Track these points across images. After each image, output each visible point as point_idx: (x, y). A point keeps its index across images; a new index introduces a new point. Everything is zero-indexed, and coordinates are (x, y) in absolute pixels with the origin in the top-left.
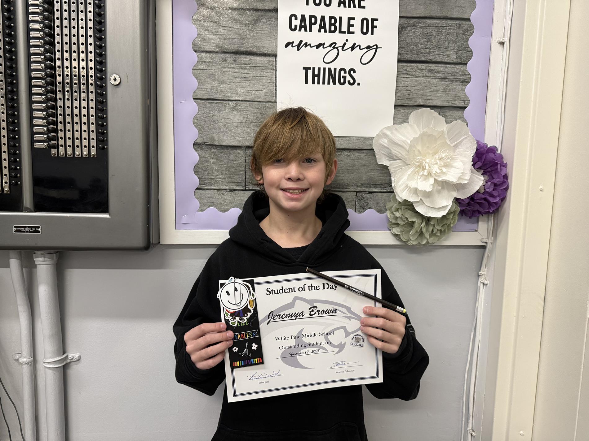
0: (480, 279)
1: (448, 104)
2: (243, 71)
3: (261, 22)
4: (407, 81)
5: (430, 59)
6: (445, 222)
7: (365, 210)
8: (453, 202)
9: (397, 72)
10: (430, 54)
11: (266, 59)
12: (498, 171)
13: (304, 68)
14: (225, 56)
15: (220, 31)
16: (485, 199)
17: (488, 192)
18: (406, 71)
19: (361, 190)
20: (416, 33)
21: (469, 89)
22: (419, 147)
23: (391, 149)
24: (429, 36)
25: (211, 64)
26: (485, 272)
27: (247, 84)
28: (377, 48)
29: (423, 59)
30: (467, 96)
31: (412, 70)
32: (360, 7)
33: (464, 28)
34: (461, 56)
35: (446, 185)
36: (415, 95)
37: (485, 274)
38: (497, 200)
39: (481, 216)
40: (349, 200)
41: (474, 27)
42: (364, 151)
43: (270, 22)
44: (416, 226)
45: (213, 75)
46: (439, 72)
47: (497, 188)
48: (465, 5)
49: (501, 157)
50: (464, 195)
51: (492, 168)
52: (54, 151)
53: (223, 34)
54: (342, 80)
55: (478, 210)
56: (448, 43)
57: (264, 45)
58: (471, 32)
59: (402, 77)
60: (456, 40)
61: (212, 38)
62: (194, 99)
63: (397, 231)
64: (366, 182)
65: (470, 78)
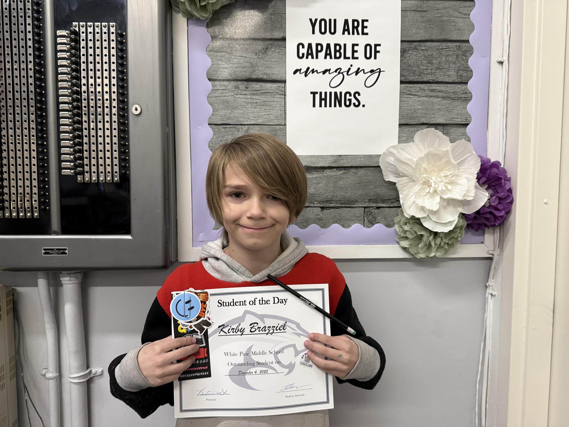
0: (488, 290)
1: (450, 121)
2: (254, 97)
3: (270, 51)
4: (410, 100)
5: (432, 80)
6: (453, 235)
7: (373, 224)
8: (459, 217)
9: (400, 92)
10: (431, 75)
11: (275, 85)
12: (502, 186)
13: (311, 93)
14: (237, 83)
15: (232, 61)
16: (491, 213)
17: (493, 206)
18: (410, 91)
19: (369, 206)
20: (418, 55)
21: (471, 107)
22: (425, 165)
23: (397, 167)
24: (430, 58)
25: (225, 91)
26: (493, 283)
27: (258, 110)
28: (380, 72)
29: (425, 79)
30: (469, 113)
31: (414, 90)
32: (363, 33)
33: (464, 49)
34: (461, 76)
35: (451, 202)
36: (419, 114)
37: (492, 285)
38: (503, 213)
39: (486, 229)
40: (358, 215)
41: (473, 48)
42: (371, 168)
43: (279, 50)
44: (425, 239)
45: (227, 102)
46: (441, 92)
47: (502, 201)
48: (463, 28)
49: (504, 171)
50: (470, 211)
51: (497, 183)
52: (79, 178)
53: (235, 63)
54: (348, 103)
55: (484, 224)
56: (449, 64)
57: (273, 72)
58: (471, 53)
59: (406, 97)
60: (456, 61)
61: (225, 67)
62: (209, 124)
63: (406, 244)
64: (374, 198)
65: (472, 97)
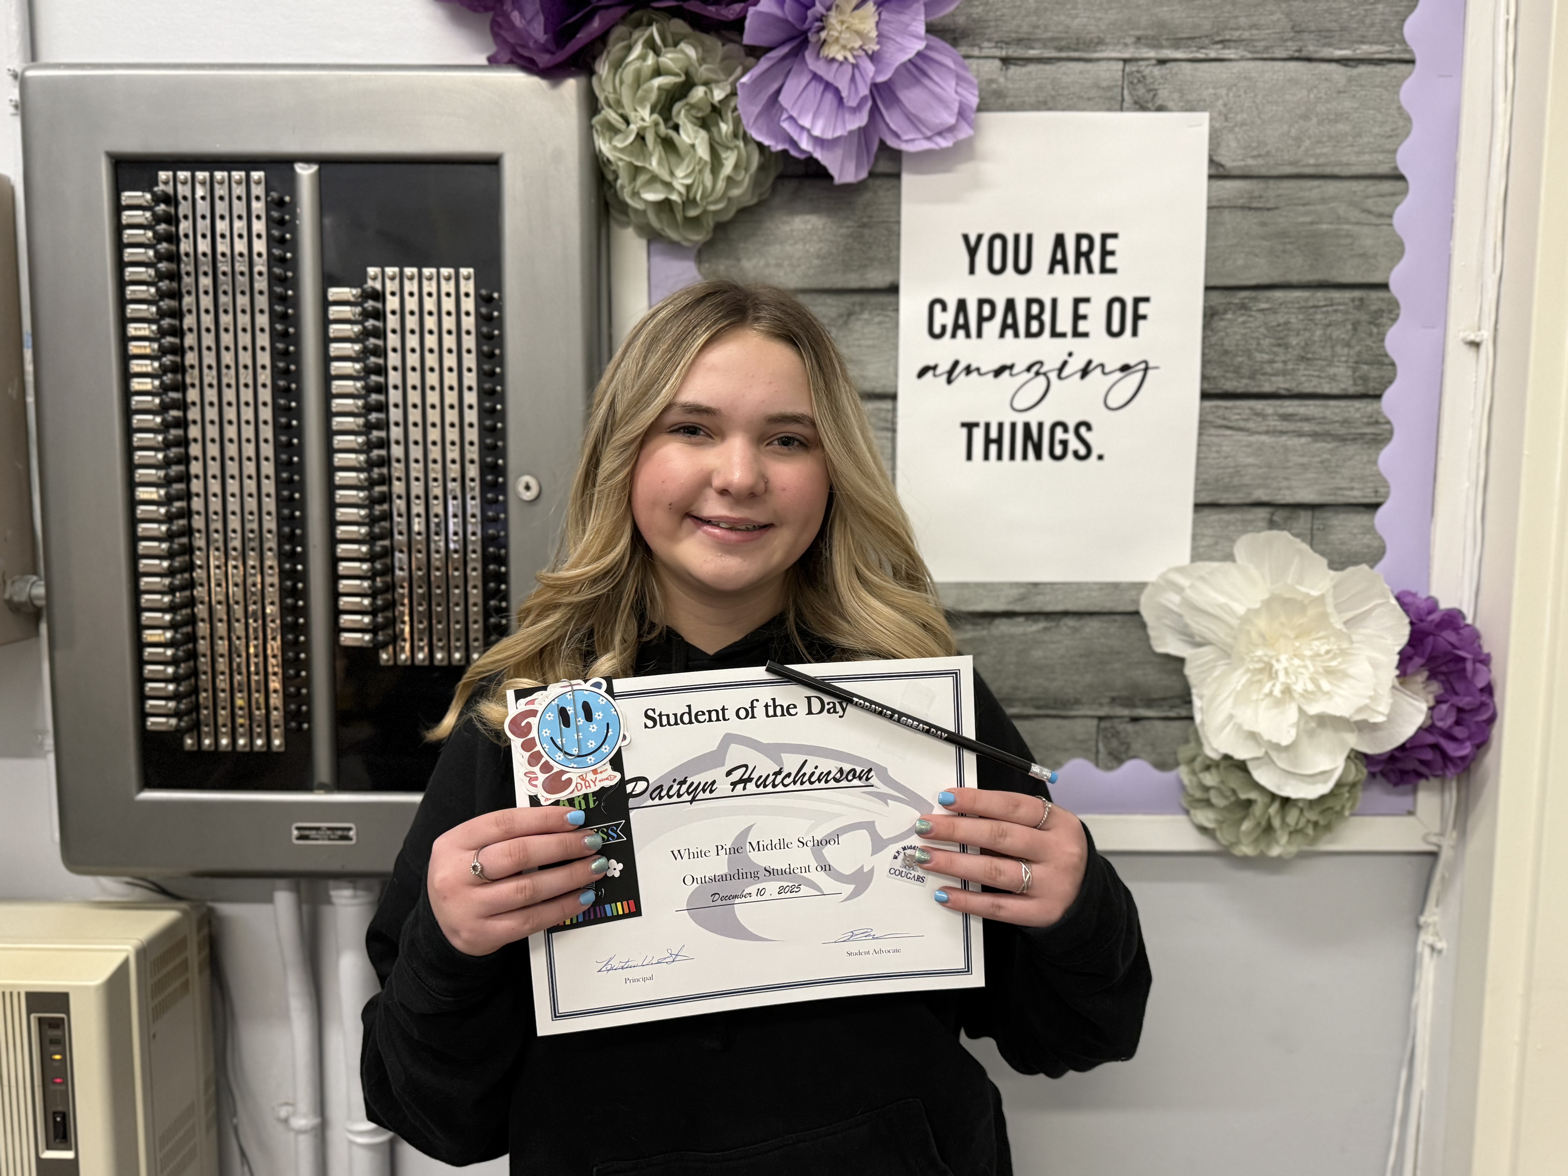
0: (1422, 935)
1: (1331, 498)
3: (858, 319)
4: (1225, 443)
5: (1285, 389)
6: (1330, 805)
7: (1120, 762)
8: (1346, 760)
9: (1200, 422)
10: (1284, 376)
12: (1467, 676)
13: (963, 425)
16: (1435, 747)
17: (1441, 729)
18: (1225, 419)
19: (1112, 714)
20: (1248, 325)
21: (1389, 458)
22: (1261, 625)
23: (1187, 619)
24: (1282, 331)
26: (1436, 917)
28: (1146, 370)
29: (1267, 388)
30: (1382, 476)
31: (1237, 417)
32: (1104, 270)
33: (1374, 308)
34: (1365, 379)
35: (1328, 723)
36: (1247, 477)
37: (1435, 923)
38: (1466, 748)
39: (1422, 782)
40: (1080, 738)
41: (1398, 304)
42: (1118, 618)
43: (881, 318)
44: (1256, 810)
46: (1310, 420)
47: (1466, 717)
48: (1374, 251)
49: (1476, 636)
50: (1377, 745)
51: (1452, 666)
52: (385, 655)
54: (1058, 450)
55: (1414, 771)
56: (1332, 347)
57: (867, 374)
58: (1393, 316)
59: (1214, 434)
60: (1351, 338)
63: (1208, 820)
64: (1124, 693)
65: (1391, 432)
